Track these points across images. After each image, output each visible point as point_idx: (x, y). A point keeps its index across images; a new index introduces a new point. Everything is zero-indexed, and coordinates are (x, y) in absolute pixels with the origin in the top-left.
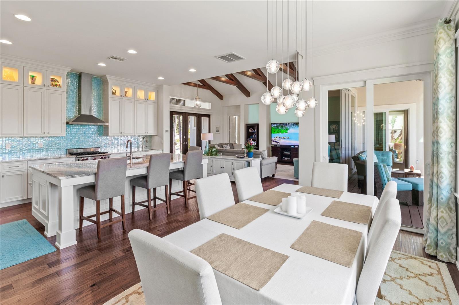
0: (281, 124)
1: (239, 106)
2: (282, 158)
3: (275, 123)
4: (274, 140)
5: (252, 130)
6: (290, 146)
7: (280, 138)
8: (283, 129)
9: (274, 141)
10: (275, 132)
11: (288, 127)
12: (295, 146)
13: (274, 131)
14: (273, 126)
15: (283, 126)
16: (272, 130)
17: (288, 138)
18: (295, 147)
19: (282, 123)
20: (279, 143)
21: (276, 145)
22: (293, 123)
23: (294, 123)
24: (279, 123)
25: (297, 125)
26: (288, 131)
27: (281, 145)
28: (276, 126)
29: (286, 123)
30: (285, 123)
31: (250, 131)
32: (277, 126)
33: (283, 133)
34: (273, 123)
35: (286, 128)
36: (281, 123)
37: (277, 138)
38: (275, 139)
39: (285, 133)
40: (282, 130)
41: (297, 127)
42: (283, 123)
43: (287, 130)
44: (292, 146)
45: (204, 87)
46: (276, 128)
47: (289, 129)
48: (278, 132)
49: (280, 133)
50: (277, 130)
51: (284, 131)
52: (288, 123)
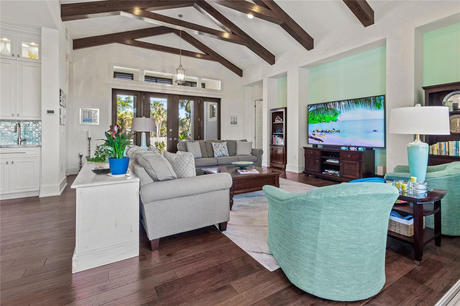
0: (326, 104)
1: (261, 82)
2: (324, 171)
3: (314, 105)
4: (313, 136)
5: (280, 120)
6: (339, 147)
7: (322, 131)
8: (328, 114)
9: (312, 138)
10: (315, 121)
11: (338, 110)
12: (349, 147)
13: (313, 119)
14: (312, 109)
15: (328, 108)
16: (309, 117)
17: (339, 131)
18: (349, 149)
20: (321, 141)
21: (316, 146)
22: (348, 100)
23: (350, 100)
24: (322, 103)
25: (356, 103)
26: (339, 118)
27: (324, 146)
28: (316, 110)
29: (334, 102)
30: (332, 102)
31: (277, 121)
32: (318, 109)
33: (328, 122)
34: (311, 105)
35: (334, 111)
36: (324, 104)
37: (317, 131)
39: (332, 121)
40: (327, 116)
41: (355, 107)
42: (329, 103)
43: (336, 114)
44: (344, 148)
45: (207, 56)
46: (315, 113)
47: (340, 112)
48: (319, 121)
49: (323, 122)
50: (318, 118)
51: (330, 117)
52: (338, 101)
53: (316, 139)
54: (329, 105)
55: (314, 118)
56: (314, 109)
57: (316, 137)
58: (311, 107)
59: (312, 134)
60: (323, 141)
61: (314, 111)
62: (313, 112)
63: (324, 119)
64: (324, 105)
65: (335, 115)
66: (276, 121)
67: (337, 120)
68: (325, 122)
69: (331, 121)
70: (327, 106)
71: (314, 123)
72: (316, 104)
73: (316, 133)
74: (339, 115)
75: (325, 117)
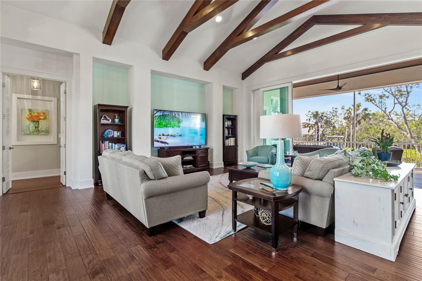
3: (161, 110)
4: (159, 140)
5: (109, 120)
7: (168, 135)
8: (173, 121)
9: (158, 141)
10: (161, 126)
11: (181, 118)
13: (159, 124)
14: (158, 114)
15: (173, 116)
16: (155, 121)
17: (181, 135)
19: (172, 111)
20: (167, 143)
21: (162, 148)
24: (168, 111)
26: (181, 125)
27: (170, 148)
28: (163, 115)
29: (178, 112)
30: (177, 112)
31: (104, 122)
32: (165, 115)
33: (173, 127)
34: (158, 110)
35: (178, 119)
36: (170, 111)
37: (163, 135)
38: (160, 138)
39: (177, 127)
40: (172, 123)
42: (174, 111)
44: (196, 147)
46: (162, 118)
47: (182, 121)
48: (165, 126)
49: (169, 127)
50: (164, 123)
51: (175, 124)
52: (181, 112)
53: (162, 142)
54: (174, 114)
55: (161, 123)
56: (160, 115)
57: (162, 141)
58: (158, 112)
59: (159, 138)
60: (168, 143)
61: (161, 116)
62: (159, 117)
63: (170, 125)
64: (170, 113)
65: (179, 122)
66: (102, 121)
67: (180, 126)
68: (170, 127)
69: (175, 127)
70: (172, 114)
71: (161, 127)
72: (162, 110)
73: (162, 137)
74: (181, 123)
75: (170, 123)
